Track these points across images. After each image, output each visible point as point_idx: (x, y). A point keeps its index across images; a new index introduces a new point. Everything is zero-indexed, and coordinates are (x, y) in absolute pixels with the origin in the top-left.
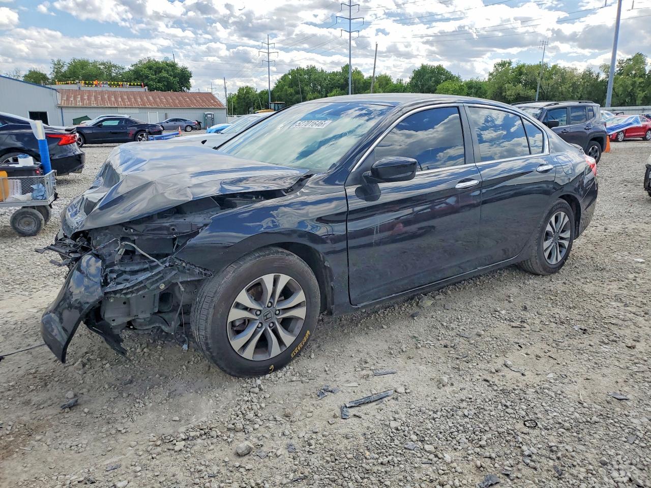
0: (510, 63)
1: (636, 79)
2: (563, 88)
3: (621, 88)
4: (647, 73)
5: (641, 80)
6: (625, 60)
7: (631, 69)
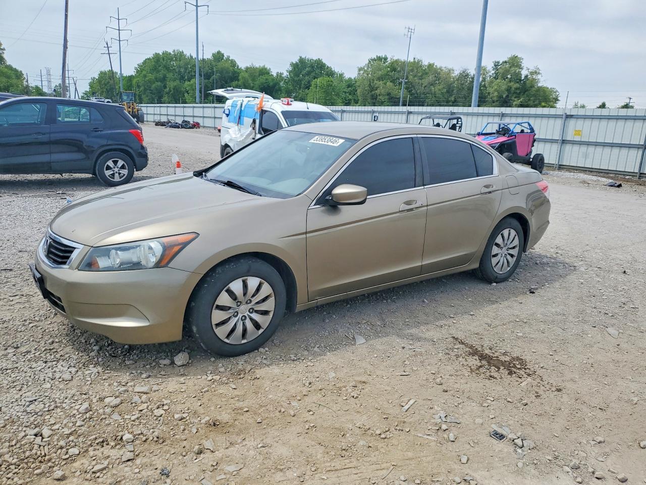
0: (386, 59)
1: (512, 83)
2: (436, 89)
3: (496, 94)
4: (523, 78)
5: (517, 85)
6: (501, 62)
7: (507, 71)
